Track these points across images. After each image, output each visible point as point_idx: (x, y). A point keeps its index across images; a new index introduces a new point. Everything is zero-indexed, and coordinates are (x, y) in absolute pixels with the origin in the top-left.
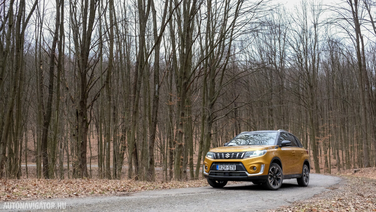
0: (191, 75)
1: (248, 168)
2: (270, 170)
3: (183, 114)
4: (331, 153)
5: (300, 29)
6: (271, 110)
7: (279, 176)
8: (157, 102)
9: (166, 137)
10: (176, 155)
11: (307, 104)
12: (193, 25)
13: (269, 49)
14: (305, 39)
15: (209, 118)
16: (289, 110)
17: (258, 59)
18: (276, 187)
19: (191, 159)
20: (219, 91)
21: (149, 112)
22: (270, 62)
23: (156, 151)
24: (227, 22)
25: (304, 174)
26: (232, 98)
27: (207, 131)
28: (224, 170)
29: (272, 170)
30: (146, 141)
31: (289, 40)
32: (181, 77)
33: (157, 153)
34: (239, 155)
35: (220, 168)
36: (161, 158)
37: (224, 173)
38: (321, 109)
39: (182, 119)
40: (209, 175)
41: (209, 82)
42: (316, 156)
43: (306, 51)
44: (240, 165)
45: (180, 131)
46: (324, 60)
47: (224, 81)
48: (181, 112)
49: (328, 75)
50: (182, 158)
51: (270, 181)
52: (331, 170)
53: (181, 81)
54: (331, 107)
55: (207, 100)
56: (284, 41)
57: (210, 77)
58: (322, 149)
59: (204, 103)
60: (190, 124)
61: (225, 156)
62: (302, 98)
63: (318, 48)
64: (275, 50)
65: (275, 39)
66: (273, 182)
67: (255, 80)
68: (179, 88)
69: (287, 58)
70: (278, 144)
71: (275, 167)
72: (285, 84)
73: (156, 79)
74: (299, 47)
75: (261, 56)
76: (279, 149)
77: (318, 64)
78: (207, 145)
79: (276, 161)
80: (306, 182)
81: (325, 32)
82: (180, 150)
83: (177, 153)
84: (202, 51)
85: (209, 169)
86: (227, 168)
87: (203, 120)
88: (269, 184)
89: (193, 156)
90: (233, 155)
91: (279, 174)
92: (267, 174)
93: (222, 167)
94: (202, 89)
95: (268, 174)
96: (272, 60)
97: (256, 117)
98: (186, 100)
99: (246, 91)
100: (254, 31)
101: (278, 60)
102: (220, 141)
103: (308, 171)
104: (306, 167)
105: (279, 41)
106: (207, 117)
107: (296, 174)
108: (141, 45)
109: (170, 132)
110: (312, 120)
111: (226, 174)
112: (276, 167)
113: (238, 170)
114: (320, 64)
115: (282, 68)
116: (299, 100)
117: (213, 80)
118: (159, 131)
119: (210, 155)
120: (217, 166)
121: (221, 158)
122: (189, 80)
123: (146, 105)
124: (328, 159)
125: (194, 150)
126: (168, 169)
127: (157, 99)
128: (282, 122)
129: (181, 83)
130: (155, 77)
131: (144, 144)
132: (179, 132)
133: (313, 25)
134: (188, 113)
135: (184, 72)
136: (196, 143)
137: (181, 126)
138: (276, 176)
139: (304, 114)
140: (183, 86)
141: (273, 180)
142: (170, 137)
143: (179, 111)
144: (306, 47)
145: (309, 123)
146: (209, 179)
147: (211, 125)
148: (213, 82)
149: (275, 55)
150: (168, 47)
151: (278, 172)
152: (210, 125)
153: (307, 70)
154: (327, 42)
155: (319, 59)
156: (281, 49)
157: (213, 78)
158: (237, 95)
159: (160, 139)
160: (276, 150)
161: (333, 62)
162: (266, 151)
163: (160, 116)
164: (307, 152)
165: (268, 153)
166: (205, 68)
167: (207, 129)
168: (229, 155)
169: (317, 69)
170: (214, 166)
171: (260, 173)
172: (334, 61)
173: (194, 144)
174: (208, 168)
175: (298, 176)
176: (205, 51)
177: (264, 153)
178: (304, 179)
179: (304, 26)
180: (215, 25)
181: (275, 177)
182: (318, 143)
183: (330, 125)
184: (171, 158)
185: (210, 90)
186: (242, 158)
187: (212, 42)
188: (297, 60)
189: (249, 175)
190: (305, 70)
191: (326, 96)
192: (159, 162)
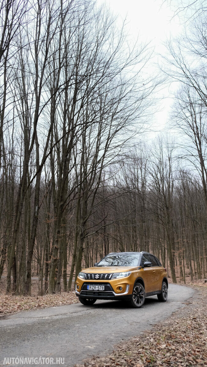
0: (67, 198)
1: (115, 288)
2: (134, 290)
3: (59, 232)
4: (185, 263)
5: (157, 161)
6: (135, 227)
7: (141, 295)
8: (37, 221)
9: (43, 250)
10: (52, 268)
11: (164, 222)
12: (70, 156)
13: (133, 176)
14: (161, 169)
15: (82, 235)
16: (149, 226)
17: (124, 183)
18: (139, 305)
19: (65, 271)
20: (91, 211)
21: (29, 229)
22: (134, 187)
23: (34, 262)
24: (98, 154)
25: (163, 290)
26: (102, 216)
27: (80, 246)
28: (93, 290)
29: (136, 289)
30: (24, 254)
31: (149, 169)
32: (58, 200)
33: (34, 263)
34: (107, 276)
35: (90, 288)
36: (38, 269)
37: (93, 292)
38: (176, 226)
39: (58, 236)
40: (81, 294)
41: (82, 202)
42: (173, 267)
43: (162, 179)
44: (108, 285)
45: (56, 247)
46: (177, 186)
47: (96, 202)
48: (57, 230)
49: (181, 198)
50: (57, 270)
51: (134, 300)
52: (186, 278)
53: (58, 203)
54: (184, 225)
55: (80, 219)
56: (145, 170)
57: (83, 199)
58: (178, 260)
59: (78, 221)
60: (65, 240)
61: (95, 276)
62: (160, 218)
63: (172, 176)
64: (138, 177)
65: (137, 169)
66: (137, 300)
67: (121, 202)
68: (56, 209)
69: (147, 184)
70: (141, 265)
71: (138, 287)
72: (146, 205)
73: (36, 202)
74: (157, 175)
75: (126, 181)
76: (142, 270)
77: (172, 189)
78: (79, 258)
79: (139, 281)
80: (165, 297)
81: (177, 164)
82: (55, 264)
83: (52, 266)
84: (77, 176)
85: (80, 289)
86: (97, 288)
87: (77, 236)
88: (134, 303)
89: (66, 268)
90: (102, 277)
91: (142, 292)
92: (131, 294)
93: (92, 287)
94: (76, 208)
95: (133, 293)
96: (135, 185)
97: (122, 233)
98: (62, 219)
99: (114, 210)
100: (121, 162)
101: (140, 185)
102: (91, 252)
103: (166, 287)
104: (165, 284)
105: (141, 170)
106: (80, 233)
107: (157, 291)
108: (25, 172)
109: (47, 246)
110: (169, 236)
111: (96, 293)
112: (140, 287)
113: (106, 290)
114: (174, 189)
115: (144, 192)
116: (158, 219)
117: (86, 202)
118: (37, 244)
119: (82, 275)
120: (88, 286)
121: (91, 279)
122: (65, 202)
123: (27, 223)
124: (183, 268)
125: (68, 260)
126: (44, 279)
127: (36, 219)
128: (144, 238)
129: (58, 204)
130: (35, 200)
131: (22, 258)
132: (54, 248)
133: (168, 158)
134: (64, 230)
135: (61, 195)
136: (69, 255)
137: (57, 242)
138: (140, 295)
139: (162, 230)
140: (60, 207)
141: (136, 298)
142: (47, 249)
143: (55, 229)
144: (163, 176)
145: (167, 239)
146: (81, 298)
147: (84, 240)
148: (86, 203)
149: (138, 181)
150: (48, 172)
151: (141, 290)
152: (82, 240)
153: (164, 194)
154: (179, 173)
155: (173, 185)
156: (143, 176)
157: (86, 200)
158: (106, 214)
159: (38, 251)
160: (139, 271)
161: (184, 189)
162: (131, 272)
163: (39, 231)
164: (165, 270)
165: (133, 274)
166: (79, 193)
167: (80, 244)
168: (99, 276)
169: (172, 193)
170: (85, 286)
171: (126, 293)
172: (185, 187)
173: (68, 255)
174: (80, 287)
175: (158, 292)
176: (79, 177)
177: (129, 274)
178: (164, 295)
179: (160, 159)
180: (88, 156)
181: (138, 295)
182: (174, 256)
183: (183, 240)
184: (47, 269)
185: (83, 210)
186: (110, 279)
187: (85, 170)
188: (156, 186)
189: (116, 295)
190: (162, 194)
191: (179, 216)
192: (36, 272)
